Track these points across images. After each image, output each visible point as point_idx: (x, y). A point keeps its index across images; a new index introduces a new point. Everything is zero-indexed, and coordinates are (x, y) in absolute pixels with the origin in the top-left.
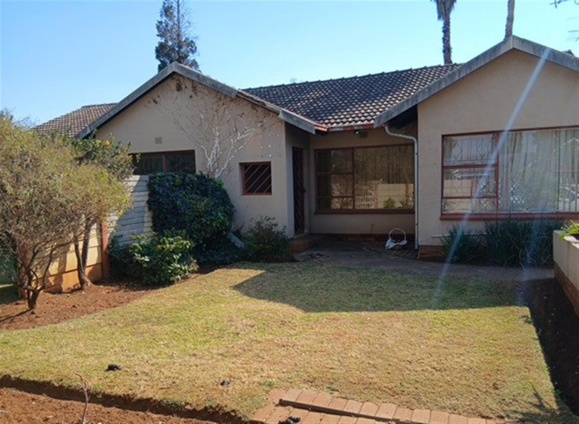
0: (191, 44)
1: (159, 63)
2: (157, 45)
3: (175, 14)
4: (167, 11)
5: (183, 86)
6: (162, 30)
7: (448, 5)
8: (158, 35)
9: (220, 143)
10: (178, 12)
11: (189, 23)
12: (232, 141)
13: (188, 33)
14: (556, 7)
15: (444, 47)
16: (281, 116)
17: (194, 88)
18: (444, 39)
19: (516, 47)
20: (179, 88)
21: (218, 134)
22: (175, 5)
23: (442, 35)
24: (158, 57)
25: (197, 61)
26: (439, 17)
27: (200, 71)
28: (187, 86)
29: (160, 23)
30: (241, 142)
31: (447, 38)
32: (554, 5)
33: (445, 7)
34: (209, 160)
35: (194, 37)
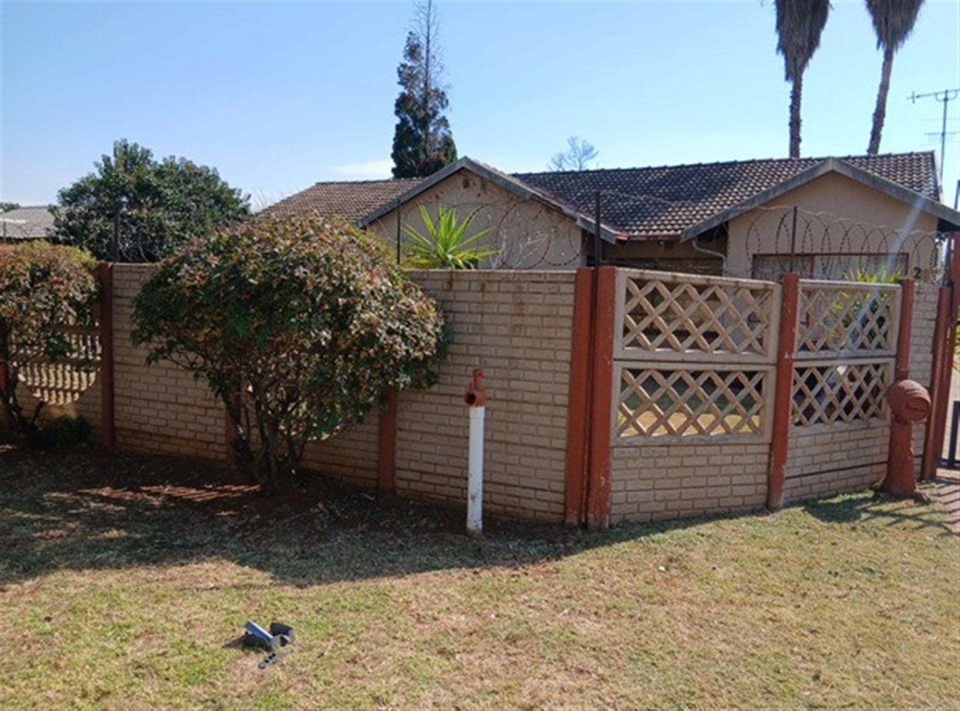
0: (441, 96)
1: (397, 120)
2: (398, 97)
3: (424, 53)
4: (413, 51)
5: (471, 183)
6: (406, 77)
7: (799, 62)
8: (399, 83)
9: (507, 247)
10: (428, 51)
11: (442, 68)
12: (521, 245)
13: (439, 80)
14: (914, 102)
15: (791, 118)
16: (579, 223)
17: (483, 187)
18: (792, 108)
19: (836, 168)
20: (466, 185)
21: (505, 237)
22: (423, 41)
23: (789, 102)
24: (397, 113)
25: (447, 118)
26: (787, 78)
27: (450, 132)
28: (476, 182)
29: (404, 66)
30: (530, 247)
31: (796, 107)
32: (911, 101)
33: (796, 65)
35: (446, 86)
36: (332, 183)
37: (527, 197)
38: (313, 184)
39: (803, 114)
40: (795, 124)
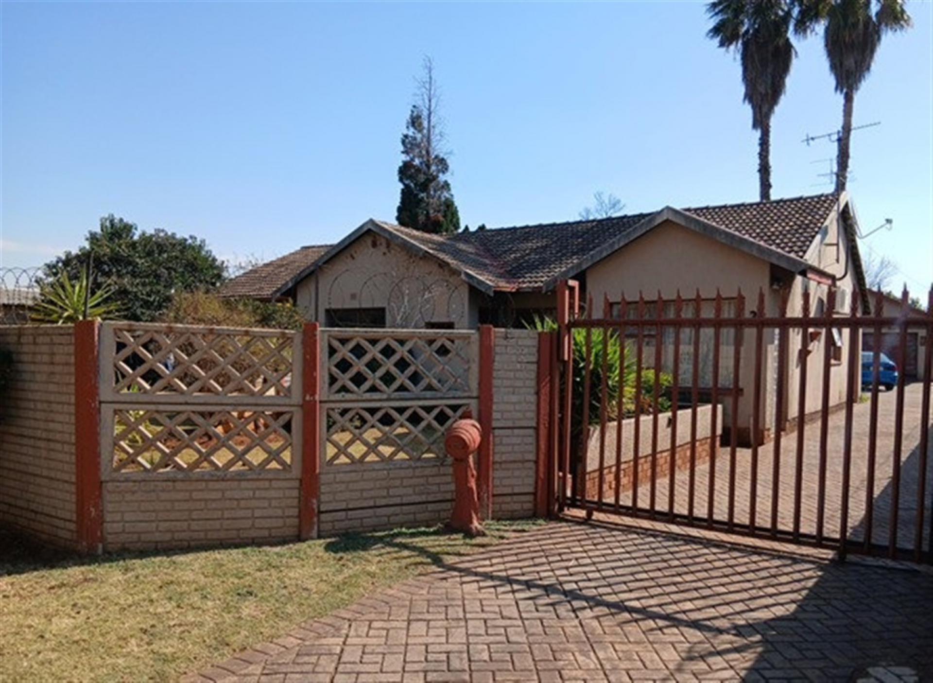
0: (443, 164)
1: (401, 186)
2: (401, 164)
3: (425, 124)
4: (415, 121)
5: (378, 243)
6: (408, 144)
7: (764, 110)
8: (403, 152)
9: (408, 301)
10: (429, 122)
11: (441, 136)
12: (420, 299)
13: (439, 148)
14: (808, 144)
15: (760, 165)
17: (388, 246)
18: (760, 154)
20: (374, 245)
21: (407, 292)
22: (425, 113)
23: (757, 149)
24: (401, 180)
26: (755, 126)
28: (382, 243)
29: (406, 136)
30: (427, 301)
31: (764, 154)
32: (806, 143)
33: (761, 112)
34: (399, 318)
35: (446, 154)
36: (313, 247)
37: (421, 254)
38: (298, 248)
39: (772, 160)
40: (764, 170)
